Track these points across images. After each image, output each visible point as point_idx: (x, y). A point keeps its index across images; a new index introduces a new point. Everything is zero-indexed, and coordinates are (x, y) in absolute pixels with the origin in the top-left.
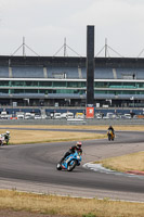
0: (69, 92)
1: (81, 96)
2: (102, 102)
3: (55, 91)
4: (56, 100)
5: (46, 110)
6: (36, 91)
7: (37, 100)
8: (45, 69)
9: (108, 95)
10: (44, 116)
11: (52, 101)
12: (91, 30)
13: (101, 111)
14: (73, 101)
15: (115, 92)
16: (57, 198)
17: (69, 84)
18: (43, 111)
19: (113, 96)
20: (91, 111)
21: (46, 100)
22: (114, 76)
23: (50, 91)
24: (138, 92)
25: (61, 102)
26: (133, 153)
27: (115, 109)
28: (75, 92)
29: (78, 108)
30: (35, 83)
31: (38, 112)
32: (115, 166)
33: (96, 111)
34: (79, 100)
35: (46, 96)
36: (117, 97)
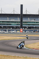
0: (15, 24)
1: (19, 26)
2: (25, 27)
3: (11, 24)
4: (11, 27)
5: (8, 30)
6: (5, 24)
7: (5, 27)
8: (8, 18)
9: (27, 26)
10: (7, 32)
11: (10, 27)
12: (22, 6)
13: (25, 30)
14: (16, 27)
15: (29, 25)
16: (12, 56)
17: (15, 22)
18: (7, 30)
19: (28, 26)
20: (22, 30)
21: (8, 27)
22: (29, 20)
23: (9, 24)
24: (36, 25)
25: (13, 27)
26: (34, 43)
27: (29, 30)
28: (17, 25)
29: (18, 29)
30: (5, 22)
31: (6, 31)
32: (29, 47)
33: (23, 30)
34: (18, 27)
35: (8, 26)
36: (29, 26)
